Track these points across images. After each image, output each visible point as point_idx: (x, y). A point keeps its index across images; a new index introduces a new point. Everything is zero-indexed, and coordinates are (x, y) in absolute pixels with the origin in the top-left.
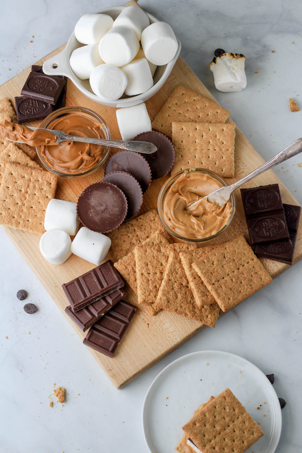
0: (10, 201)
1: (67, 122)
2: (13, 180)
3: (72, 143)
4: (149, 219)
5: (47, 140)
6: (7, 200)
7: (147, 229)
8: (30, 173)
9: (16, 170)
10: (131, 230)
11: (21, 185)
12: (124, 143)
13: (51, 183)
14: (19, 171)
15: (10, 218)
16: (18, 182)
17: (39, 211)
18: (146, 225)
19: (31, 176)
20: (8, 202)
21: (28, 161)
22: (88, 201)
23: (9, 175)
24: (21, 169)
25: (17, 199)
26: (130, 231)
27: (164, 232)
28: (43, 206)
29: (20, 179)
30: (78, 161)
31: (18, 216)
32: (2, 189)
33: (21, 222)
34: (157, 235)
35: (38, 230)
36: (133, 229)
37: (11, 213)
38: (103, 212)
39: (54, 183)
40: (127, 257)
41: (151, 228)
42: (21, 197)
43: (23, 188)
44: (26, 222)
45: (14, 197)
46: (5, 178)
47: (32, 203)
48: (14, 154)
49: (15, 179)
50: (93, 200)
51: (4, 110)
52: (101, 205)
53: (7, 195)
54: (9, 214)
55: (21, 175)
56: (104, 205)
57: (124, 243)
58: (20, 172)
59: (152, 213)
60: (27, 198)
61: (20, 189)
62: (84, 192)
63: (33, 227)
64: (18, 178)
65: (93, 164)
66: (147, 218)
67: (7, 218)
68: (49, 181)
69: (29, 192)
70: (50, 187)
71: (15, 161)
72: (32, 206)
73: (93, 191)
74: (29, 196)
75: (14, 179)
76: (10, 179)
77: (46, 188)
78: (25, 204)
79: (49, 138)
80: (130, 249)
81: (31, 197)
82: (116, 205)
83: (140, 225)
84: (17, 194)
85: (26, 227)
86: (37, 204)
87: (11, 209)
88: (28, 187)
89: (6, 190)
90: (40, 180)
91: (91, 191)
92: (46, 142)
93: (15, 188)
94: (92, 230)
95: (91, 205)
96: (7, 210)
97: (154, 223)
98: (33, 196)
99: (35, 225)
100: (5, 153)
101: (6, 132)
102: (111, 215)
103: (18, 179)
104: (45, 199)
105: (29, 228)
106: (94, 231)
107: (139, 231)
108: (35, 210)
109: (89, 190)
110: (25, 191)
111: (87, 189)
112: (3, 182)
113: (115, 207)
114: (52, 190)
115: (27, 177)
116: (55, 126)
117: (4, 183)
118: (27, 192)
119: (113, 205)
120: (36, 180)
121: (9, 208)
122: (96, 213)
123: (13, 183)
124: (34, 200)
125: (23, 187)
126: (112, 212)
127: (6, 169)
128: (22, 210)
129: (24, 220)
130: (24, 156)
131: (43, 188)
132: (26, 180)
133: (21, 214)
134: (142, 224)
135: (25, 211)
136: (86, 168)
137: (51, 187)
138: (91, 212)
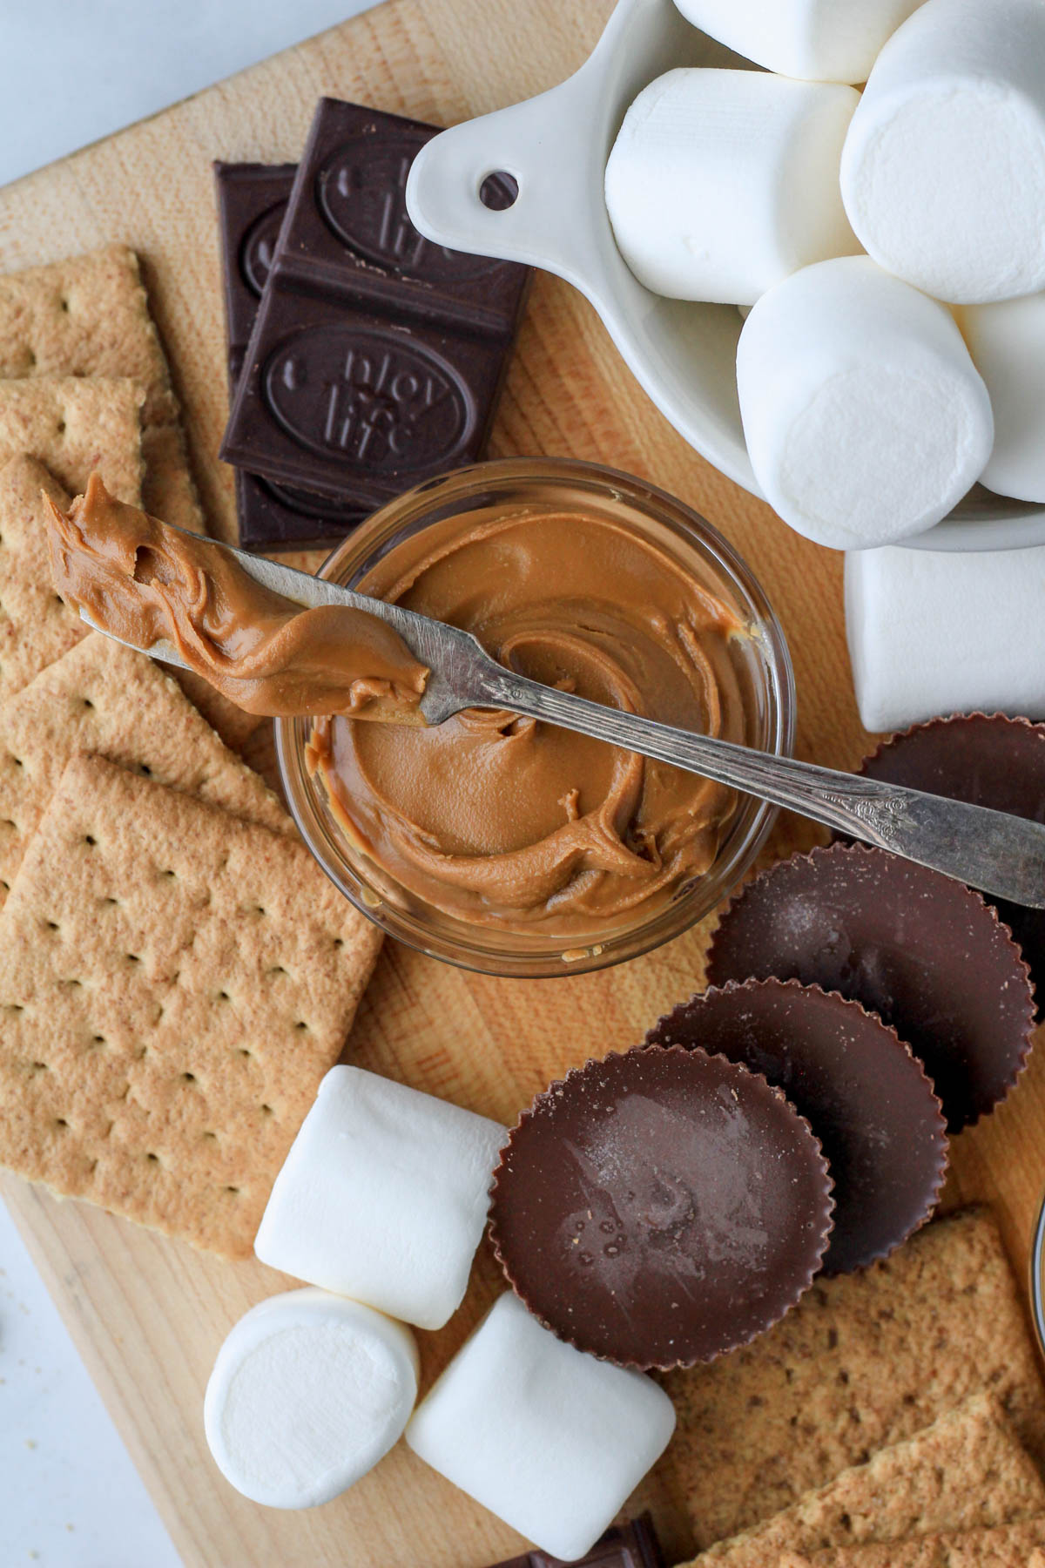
0: (54, 1020)
1: (513, 564)
2: (90, 884)
3: (525, 725)
4: (936, 1284)
5: (360, 688)
6: (29, 1011)
7: (914, 1348)
8: (213, 860)
9: (121, 822)
10: (810, 1333)
11: (140, 925)
12: (879, 805)
13: (344, 937)
14: (144, 833)
15: (35, 1130)
16: (126, 904)
17: (233, 1115)
18: (911, 1316)
19: (217, 875)
20: (36, 1025)
21: (207, 761)
22: (576, 1153)
23: (71, 846)
24: (154, 825)
25: (102, 1014)
26: (800, 1340)
27: (1023, 1384)
28: (261, 1087)
29: (137, 885)
30: (548, 869)
31: (88, 1126)
32: (11, 930)
33: (105, 1166)
34: (973, 1431)
35: (208, 1231)
36: (824, 1326)
37: (48, 1095)
38: (658, 1237)
39: (365, 944)
40: (760, 1542)
41: (940, 1345)
42: (130, 1004)
43: (150, 948)
44: (140, 1171)
45: (81, 995)
46: (42, 862)
47: (193, 1053)
48: (121, 704)
49: (107, 880)
50: (613, 1150)
51: (97, 339)
52: (663, 1197)
53: (39, 982)
54: (34, 1104)
55: (152, 864)
56: (679, 1200)
57: (750, 1412)
58: (144, 843)
59: (962, 1247)
60: (168, 1019)
61: (131, 951)
62: (560, 1093)
63: (176, 1211)
64: (128, 877)
65: (642, 896)
66: (926, 1274)
67: (15, 1128)
68: (331, 927)
69: (186, 980)
70: (329, 968)
71: (117, 751)
72: (196, 1073)
73: (623, 1096)
74: (185, 1003)
75: (98, 883)
76: (74, 876)
77: (300, 969)
78: (144, 1050)
79: (374, 679)
80: (783, 1460)
81: (194, 1014)
82: (757, 1214)
83: (873, 1313)
84: (104, 981)
85: (129, 1202)
86: (226, 1066)
87: (53, 1068)
88: (188, 945)
89: (35, 943)
90: (273, 911)
91: (612, 1096)
92: (354, 703)
93: (100, 941)
94: (563, 1336)
95: (588, 1183)
96: (25, 1073)
97: (966, 1316)
98: (211, 1014)
99: (195, 1196)
100: (62, 685)
101: (86, 577)
102: (706, 1264)
103: (125, 885)
104: (283, 1041)
105: (151, 1212)
106: (581, 1347)
107: (862, 1350)
108: (212, 1102)
109: (596, 1082)
110: (160, 972)
111: (587, 1073)
112: (20, 883)
113: (749, 1222)
114: (343, 990)
115: (186, 878)
116: (433, 567)
117: (29, 896)
118: (171, 979)
119: (737, 1211)
120: (247, 907)
121: (40, 1060)
122: (611, 1238)
123: (91, 909)
124: (209, 1037)
125: (150, 939)
126: (718, 1251)
127: (56, 807)
128: (121, 1086)
129: (125, 1154)
130: (188, 728)
131: (282, 963)
132: (179, 902)
133: (111, 1112)
134: (890, 1304)
135: (143, 1103)
136: (593, 912)
137: (335, 969)
138: (581, 1226)
